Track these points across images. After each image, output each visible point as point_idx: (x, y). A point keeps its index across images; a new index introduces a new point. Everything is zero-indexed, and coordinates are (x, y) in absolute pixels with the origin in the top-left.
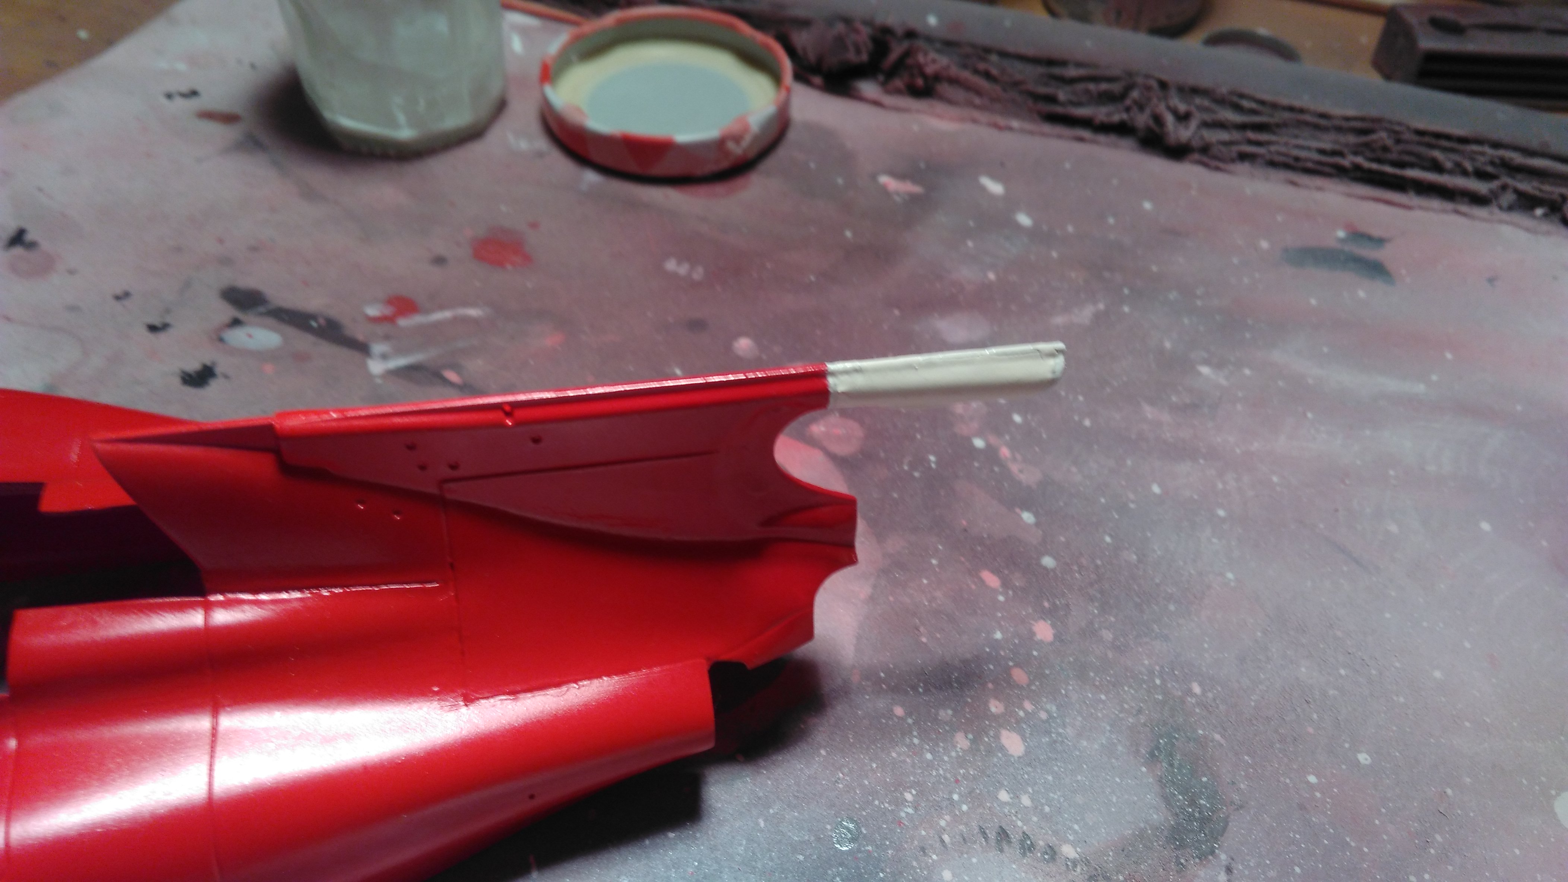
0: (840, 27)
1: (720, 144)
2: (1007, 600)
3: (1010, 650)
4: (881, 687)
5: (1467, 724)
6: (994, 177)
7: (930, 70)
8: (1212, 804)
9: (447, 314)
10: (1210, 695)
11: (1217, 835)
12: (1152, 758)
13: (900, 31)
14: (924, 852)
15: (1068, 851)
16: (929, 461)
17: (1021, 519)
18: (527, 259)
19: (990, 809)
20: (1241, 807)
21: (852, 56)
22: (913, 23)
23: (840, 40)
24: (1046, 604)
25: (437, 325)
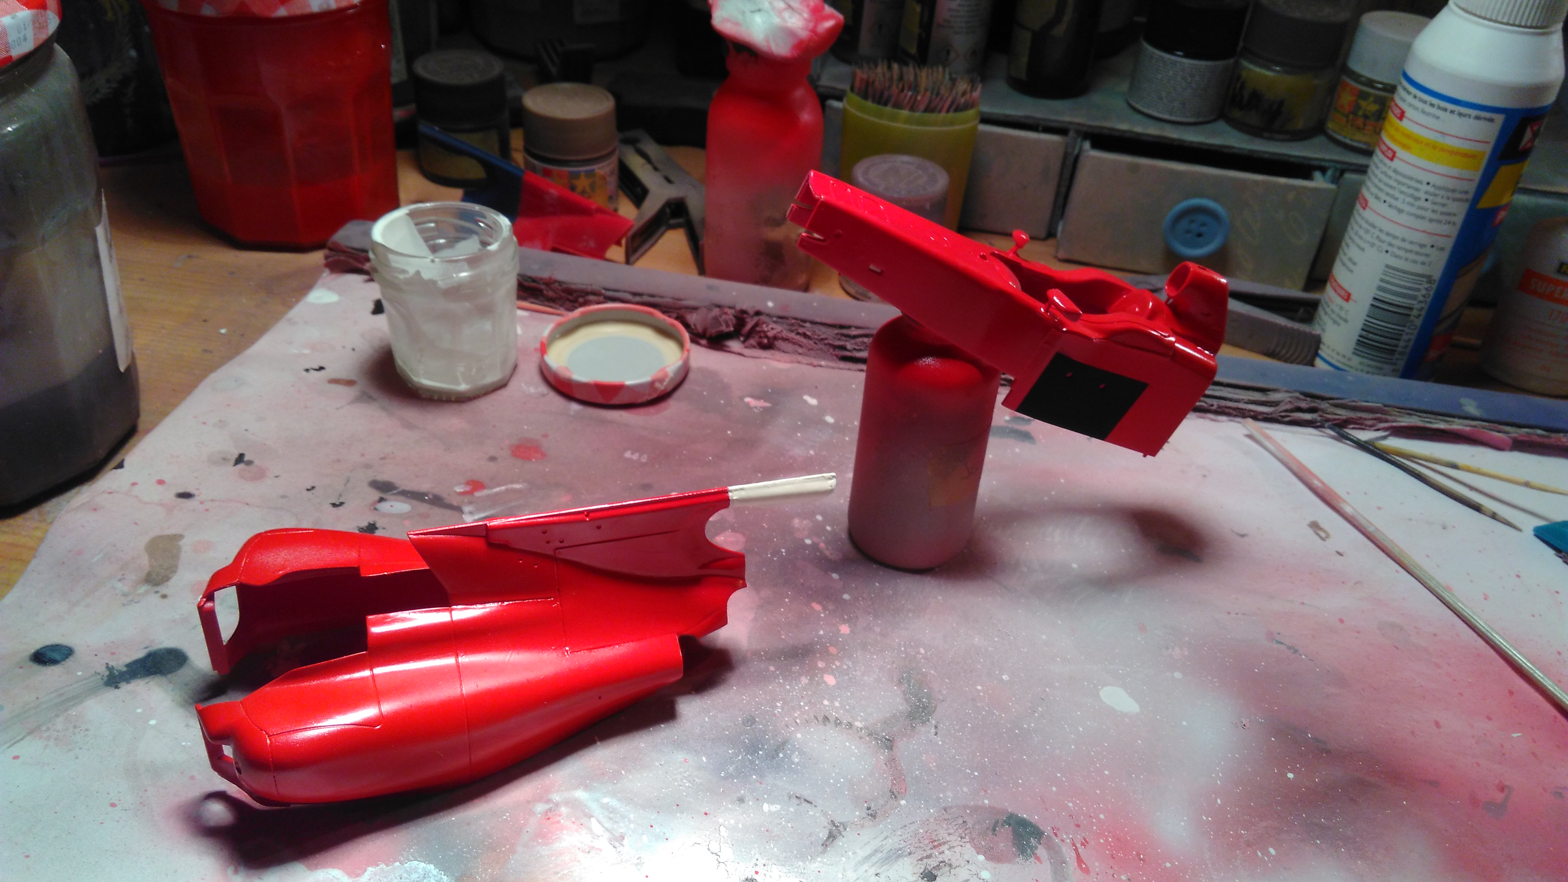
0: (716, 312)
1: (652, 384)
2: (825, 616)
3: (827, 639)
4: (762, 659)
5: (1059, 659)
6: (812, 395)
7: (770, 334)
8: (929, 701)
9: (503, 488)
10: (929, 653)
11: (930, 713)
12: (900, 683)
13: (751, 312)
14: (787, 727)
15: (858, 724)
16: (782, 552)
17: (832, 577)
18: (544, 455)
19: (819, 708)
20: (943, 701)
21: (724, 328)
22: (759, 307)
23: (716, 319)
24: (846, 617)
25: (497, 494)
